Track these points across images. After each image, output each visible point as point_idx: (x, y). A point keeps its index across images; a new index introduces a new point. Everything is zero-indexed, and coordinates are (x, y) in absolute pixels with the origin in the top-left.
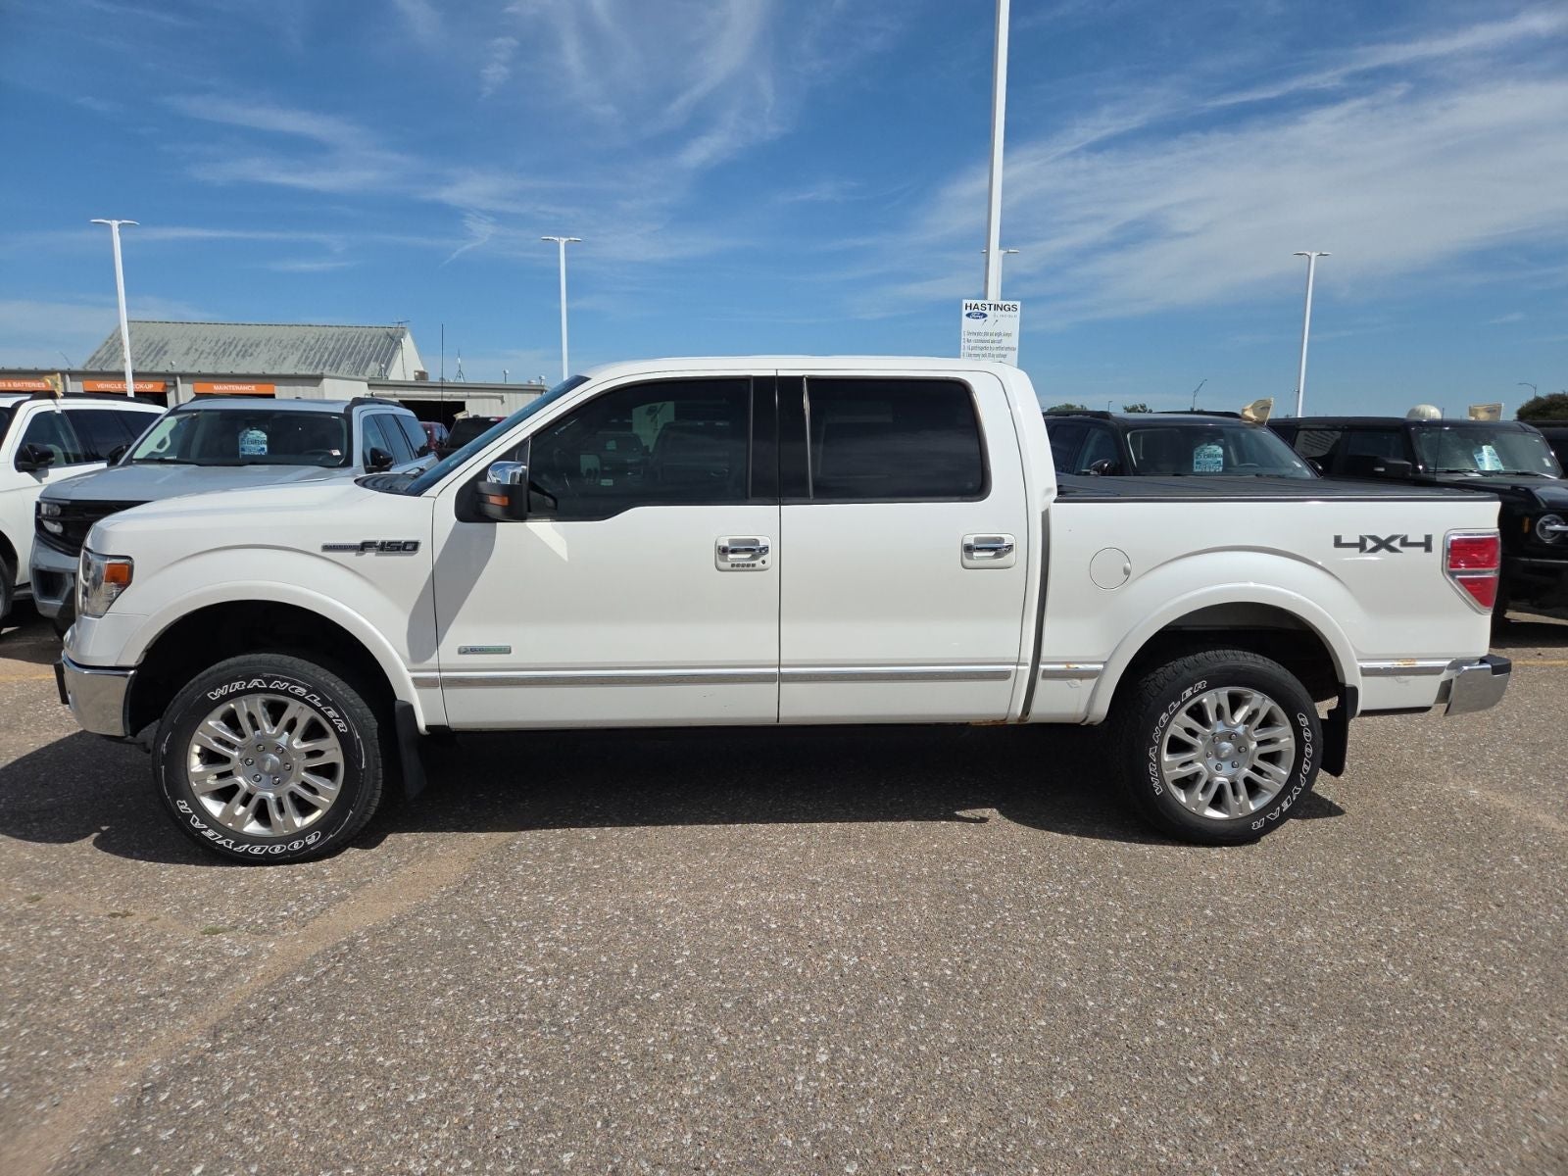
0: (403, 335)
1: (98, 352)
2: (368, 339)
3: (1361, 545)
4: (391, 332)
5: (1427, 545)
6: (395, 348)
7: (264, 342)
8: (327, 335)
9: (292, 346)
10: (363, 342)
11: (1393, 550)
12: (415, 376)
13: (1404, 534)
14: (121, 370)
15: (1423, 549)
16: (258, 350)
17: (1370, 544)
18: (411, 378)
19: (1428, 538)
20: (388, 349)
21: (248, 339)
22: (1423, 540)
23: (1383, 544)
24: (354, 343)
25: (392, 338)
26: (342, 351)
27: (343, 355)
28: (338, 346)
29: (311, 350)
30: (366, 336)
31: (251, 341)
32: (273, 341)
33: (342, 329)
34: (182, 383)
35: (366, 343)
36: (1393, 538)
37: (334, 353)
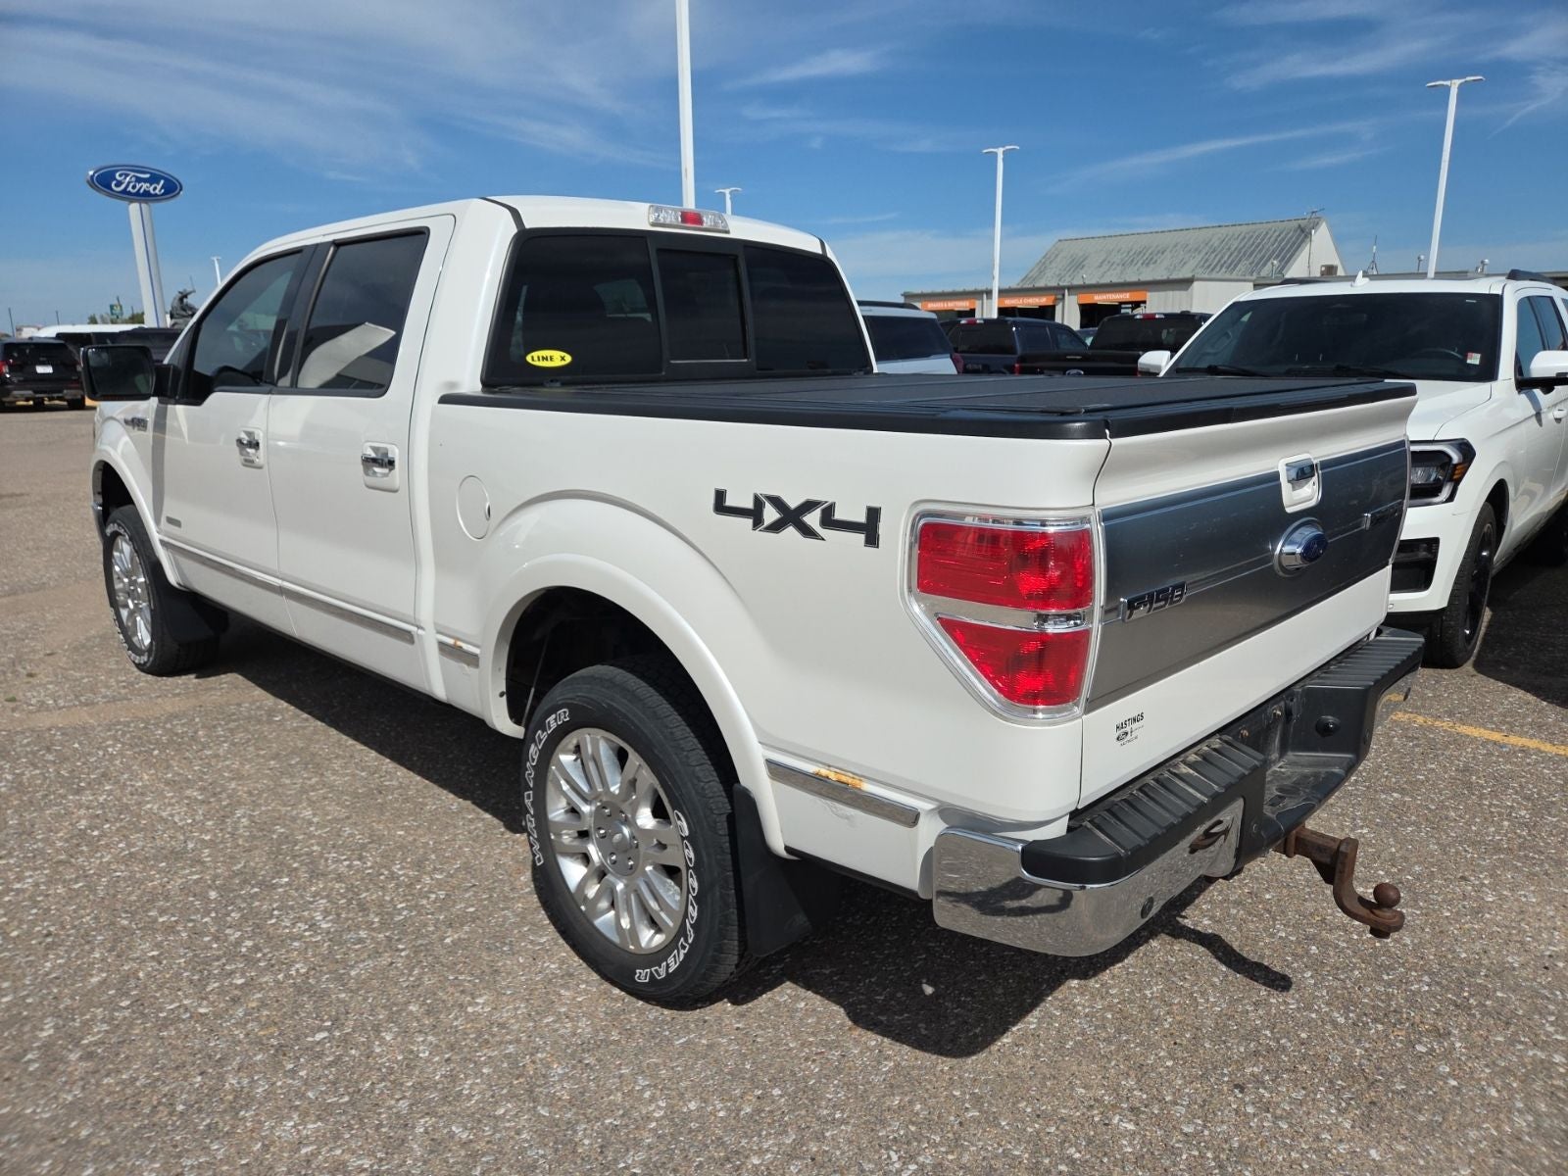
0: (1316, 226)
1: (1031, 272)
2: (1277, 233)
3: (755, 514)
4: (1303, 223)
5: (869, 528)
6: (1303, 241)
7: (1170, 248)
8: (1233, 235)
9: (1196, 250)
10: (1270, 238)
11: (807, 532)
12: (1322, 272)
13: (830, 501)
14: (989, 288)
15: (861, 537)
16: (1163, 257)
17: (771, 514)
18: (1317, 274)
19: (874, 514)
20: (1294, 243)
21: (1157, 246)
22: (862, 518)
23: (791, 517)
24: (1259, 241)
25: (1303, 231)
26: (1243, 251)
27: (1244, 254)
28: (1242, 245)
29: (1213, 252)
30: (1275, 231)
31: (1159, 248)
32: (1179, 246)
33: (1251, 227)
34: (1069, 295)
35: (1273, 239)
36: (809, 506)
37: (1235, 254)
